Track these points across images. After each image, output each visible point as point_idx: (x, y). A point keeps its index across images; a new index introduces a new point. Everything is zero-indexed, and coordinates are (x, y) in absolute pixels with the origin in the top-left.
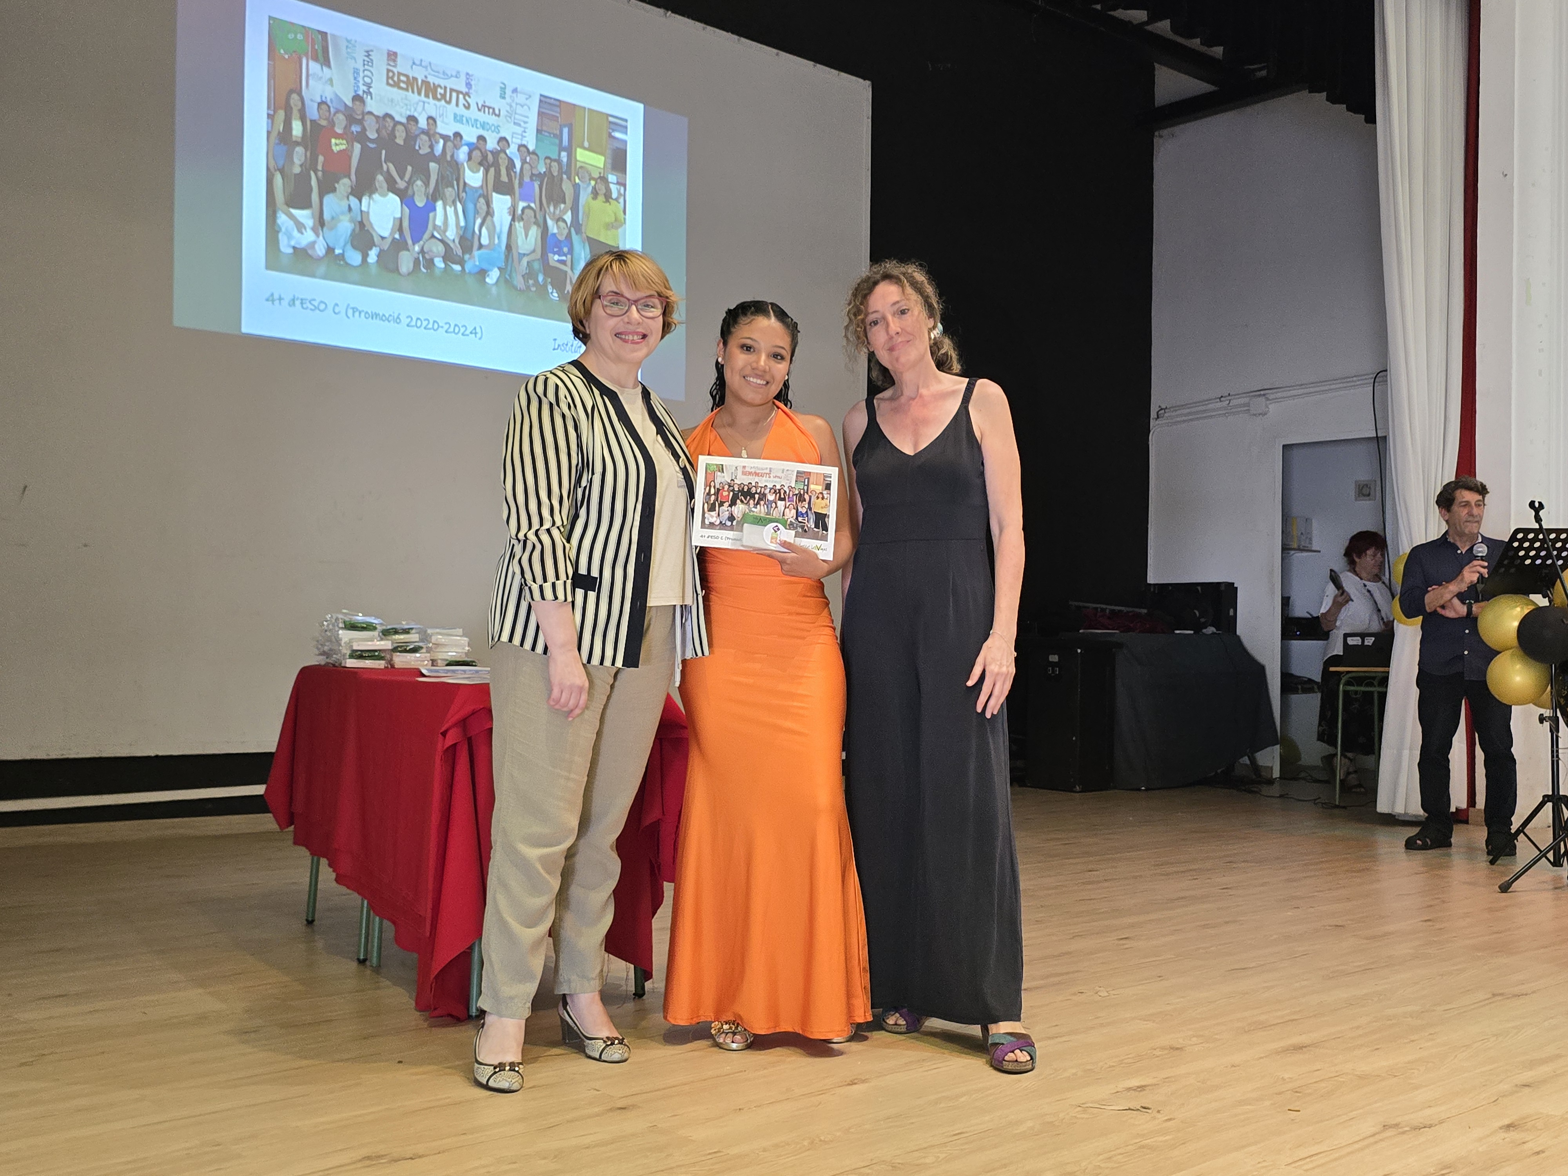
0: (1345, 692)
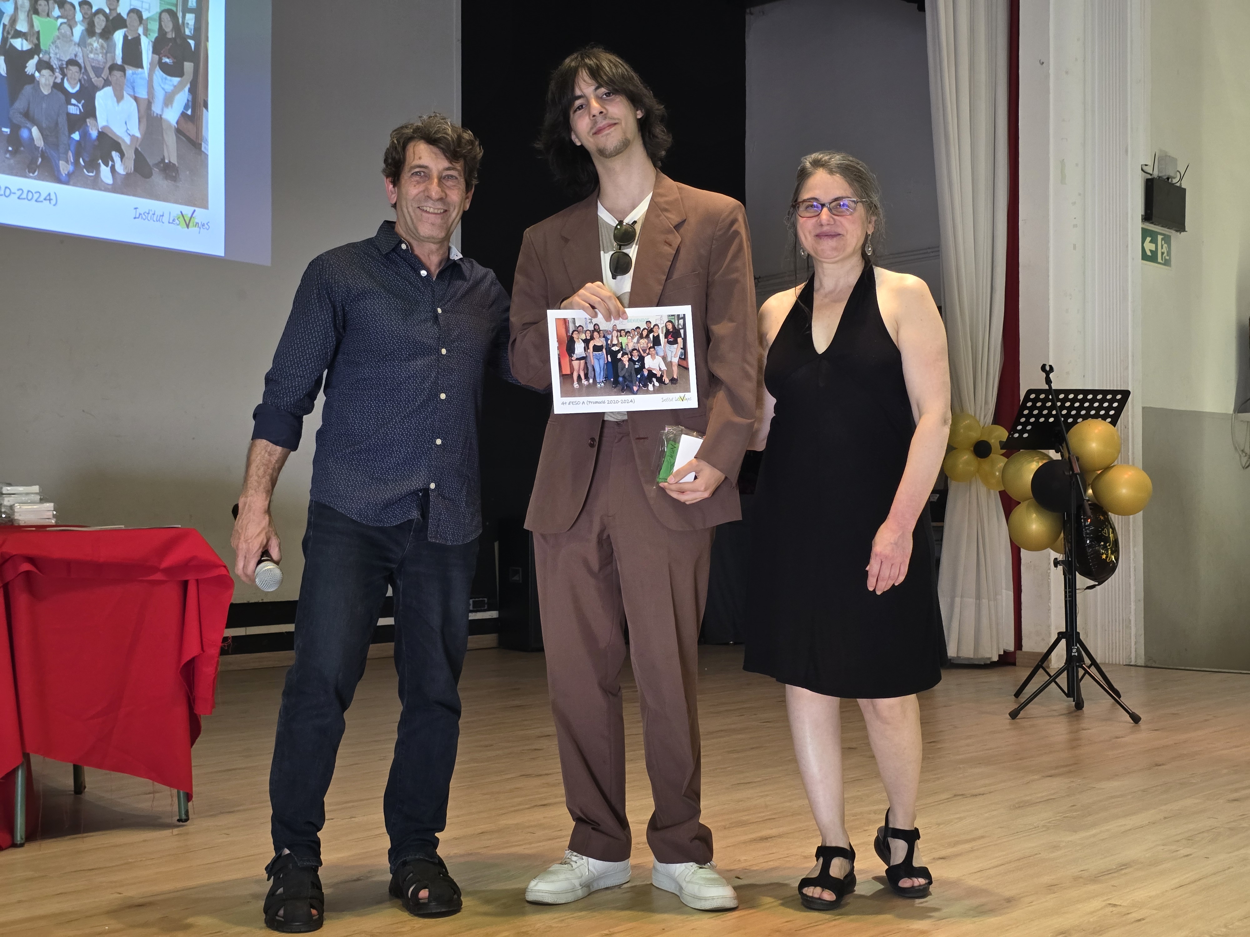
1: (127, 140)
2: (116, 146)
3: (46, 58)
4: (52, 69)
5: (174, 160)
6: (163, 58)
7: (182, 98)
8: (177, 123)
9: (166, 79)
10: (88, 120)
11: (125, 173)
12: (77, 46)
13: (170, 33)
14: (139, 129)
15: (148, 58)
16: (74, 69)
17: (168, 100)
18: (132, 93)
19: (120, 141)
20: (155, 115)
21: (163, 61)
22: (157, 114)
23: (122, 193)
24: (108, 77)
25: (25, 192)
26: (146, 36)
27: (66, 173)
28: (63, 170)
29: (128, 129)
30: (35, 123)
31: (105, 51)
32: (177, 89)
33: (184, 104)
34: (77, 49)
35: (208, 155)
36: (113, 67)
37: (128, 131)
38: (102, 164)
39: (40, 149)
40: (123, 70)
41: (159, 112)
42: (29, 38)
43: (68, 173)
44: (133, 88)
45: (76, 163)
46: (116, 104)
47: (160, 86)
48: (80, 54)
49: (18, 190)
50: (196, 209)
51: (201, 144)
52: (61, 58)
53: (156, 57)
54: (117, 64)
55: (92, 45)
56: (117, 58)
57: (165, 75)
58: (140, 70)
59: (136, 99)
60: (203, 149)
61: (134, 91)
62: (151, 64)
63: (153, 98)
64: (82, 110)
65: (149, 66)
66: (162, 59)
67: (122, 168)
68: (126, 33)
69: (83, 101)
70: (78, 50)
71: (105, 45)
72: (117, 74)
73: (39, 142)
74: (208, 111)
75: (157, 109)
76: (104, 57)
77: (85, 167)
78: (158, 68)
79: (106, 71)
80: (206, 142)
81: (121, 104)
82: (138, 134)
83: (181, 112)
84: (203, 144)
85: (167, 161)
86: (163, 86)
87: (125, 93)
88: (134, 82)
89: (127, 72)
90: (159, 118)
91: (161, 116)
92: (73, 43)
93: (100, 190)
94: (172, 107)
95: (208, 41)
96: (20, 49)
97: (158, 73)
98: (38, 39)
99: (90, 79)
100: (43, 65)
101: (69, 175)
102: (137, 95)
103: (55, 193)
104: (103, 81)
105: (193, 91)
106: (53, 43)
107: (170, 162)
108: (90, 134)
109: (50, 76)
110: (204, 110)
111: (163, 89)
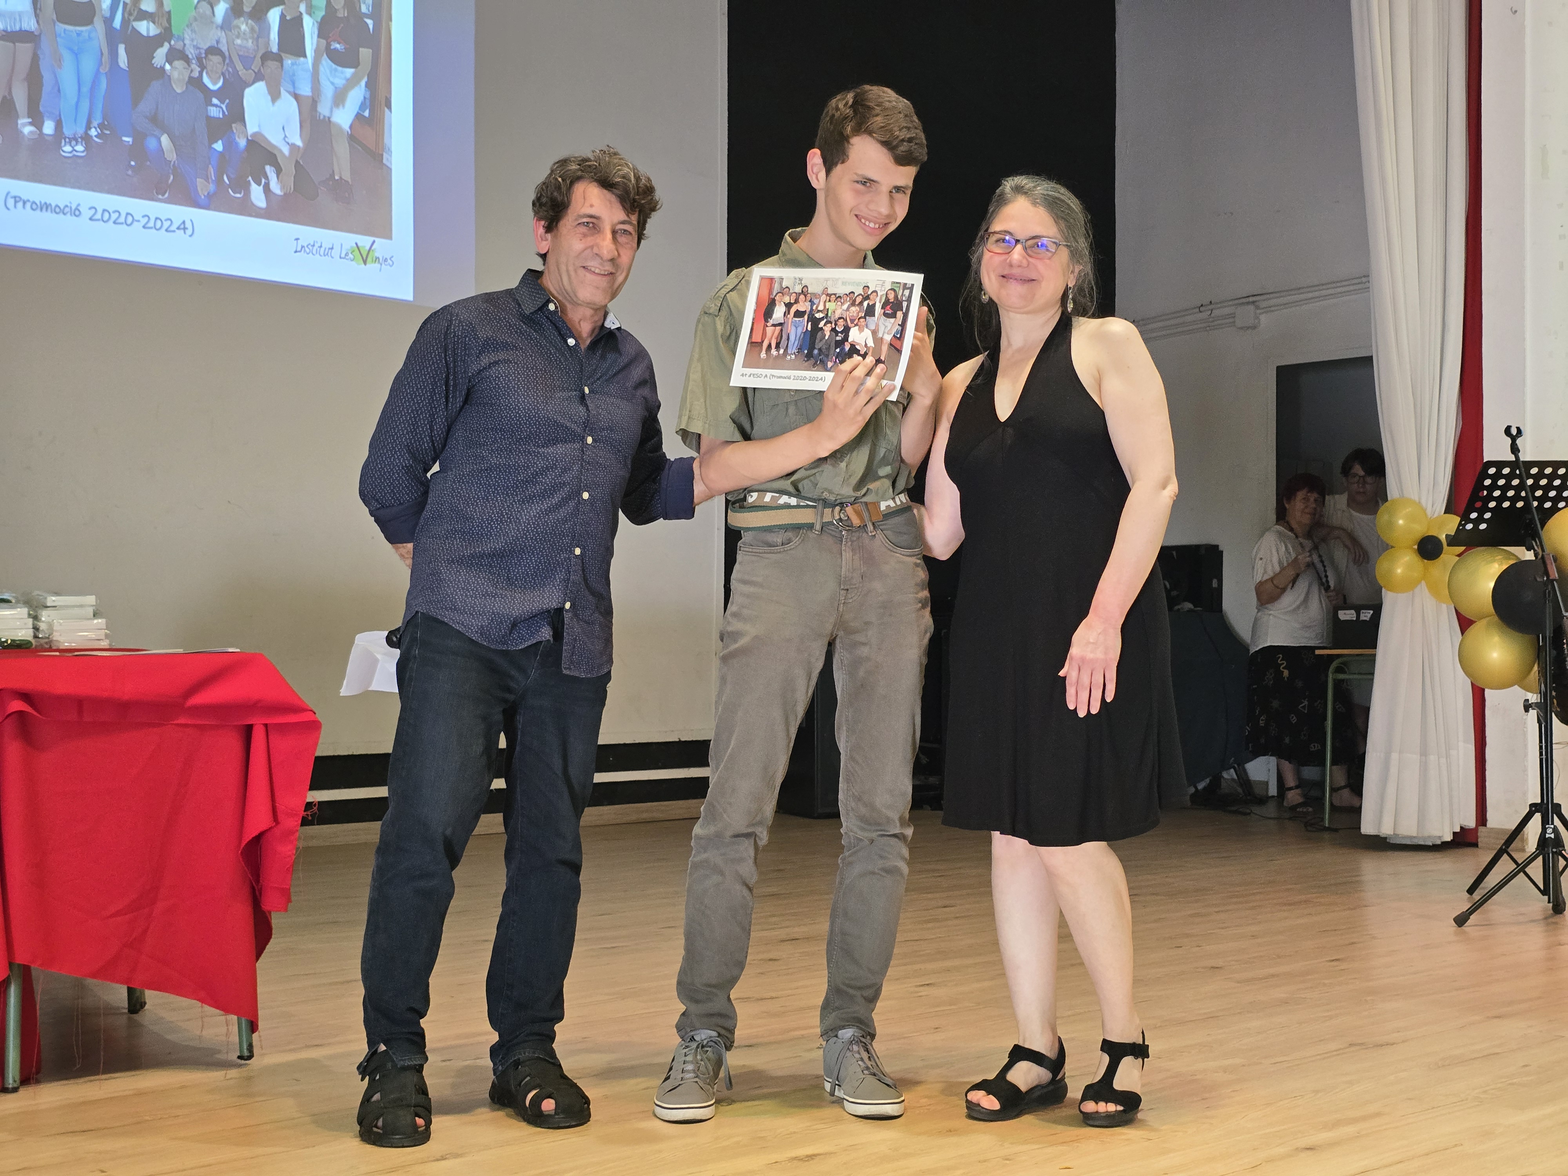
0: (1338, 684)
1: (286, 150)
2: (270, 157)
3: (179, 46)
4: (187, 60)
5: (347, 176)
6: (332, 43)
7: (357, 95)
8: (351, 127)
9: (336, 70)
10: (233, 125)
11: (282, 194)
12: (219, 29)
13: (342, 11)
14: (301, 136)
15: (312, 44)
16: (216, 59)
17: (339, 99)
18: (291, 90)
19: (276, 152)
20: (322, 117)
21: (332, 47)
22: (324, 116)
23: (279, 220)
24: (259, 70)
25: (152, 220)
26: (310, 14)
27: (206, 194)
28: (202, 190)
29: (286, 136)
30: (165, 130)
31: (255, 36)
32: (351, 83)
33: (359, 104)
34: (219, 33)
35: (391, 169)
36: (267, 56)
37: (286, 139)
38: (252, 182)
39: (172, 163)
40: (280, 60)
41: (327, 114)
42: (156, 19)
43: (208, 194)
44: (293, 83)
45: (219, 181)
46: (271, 103)
47: (329, 79)
48: (224, 41)
49: (144, 216)
50: (377, 240)
51: (382, 155)
52: (199, 45)
53: (324, 42)
54: (272, 52)
55: (240, 28)
56: (271, 43)
57: (334, 66)
58: (302, 59)
59: (296, 97)
60: (385, 161)
61: (294, 87)
62: (317, 51)
63: (319, 95)
64: (227, 113)
65: (313, 54)
66: (331, 45)
67: (279, 187)
68: (284, 12)
69: (227, 101)
70: (221, 35)
71: (256, 28)
72: (272, 64)
73: (171, 155)
74: (391, 111)
75: (324, 109)
76: (255, 43)
77: (230, 186)
78: (325, 55)
79: (258, 60)
80: (390, 151)
81: (278, 103)
82: (299, 143)
83: (355, 113)
84: (385, 155)
85: (337, 178)
86: (332, 79)
87: (282, 89)
88: (294, 75)
89: (285, 62)
90: (328, 121)
91: (329, 118)
92: (214, 26)
93: (250, 215)
94: (344, 106)
95: (391, 20)
96: (144, 33)
97: (326, 63)
98: (169, 20)
99: (236, 72)
100: (174, 55)
101: (209, 196)
102: (298, 92)
103: (191, 221)
104: (254, 75)
105: (371, 86)
106: (187, 26)
107: (341, 178)
108: (237, 144)
109: (184, 68)
110: (386, 110)
111: (332, 83)
